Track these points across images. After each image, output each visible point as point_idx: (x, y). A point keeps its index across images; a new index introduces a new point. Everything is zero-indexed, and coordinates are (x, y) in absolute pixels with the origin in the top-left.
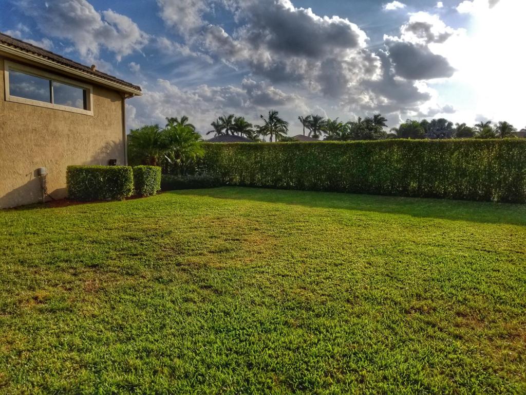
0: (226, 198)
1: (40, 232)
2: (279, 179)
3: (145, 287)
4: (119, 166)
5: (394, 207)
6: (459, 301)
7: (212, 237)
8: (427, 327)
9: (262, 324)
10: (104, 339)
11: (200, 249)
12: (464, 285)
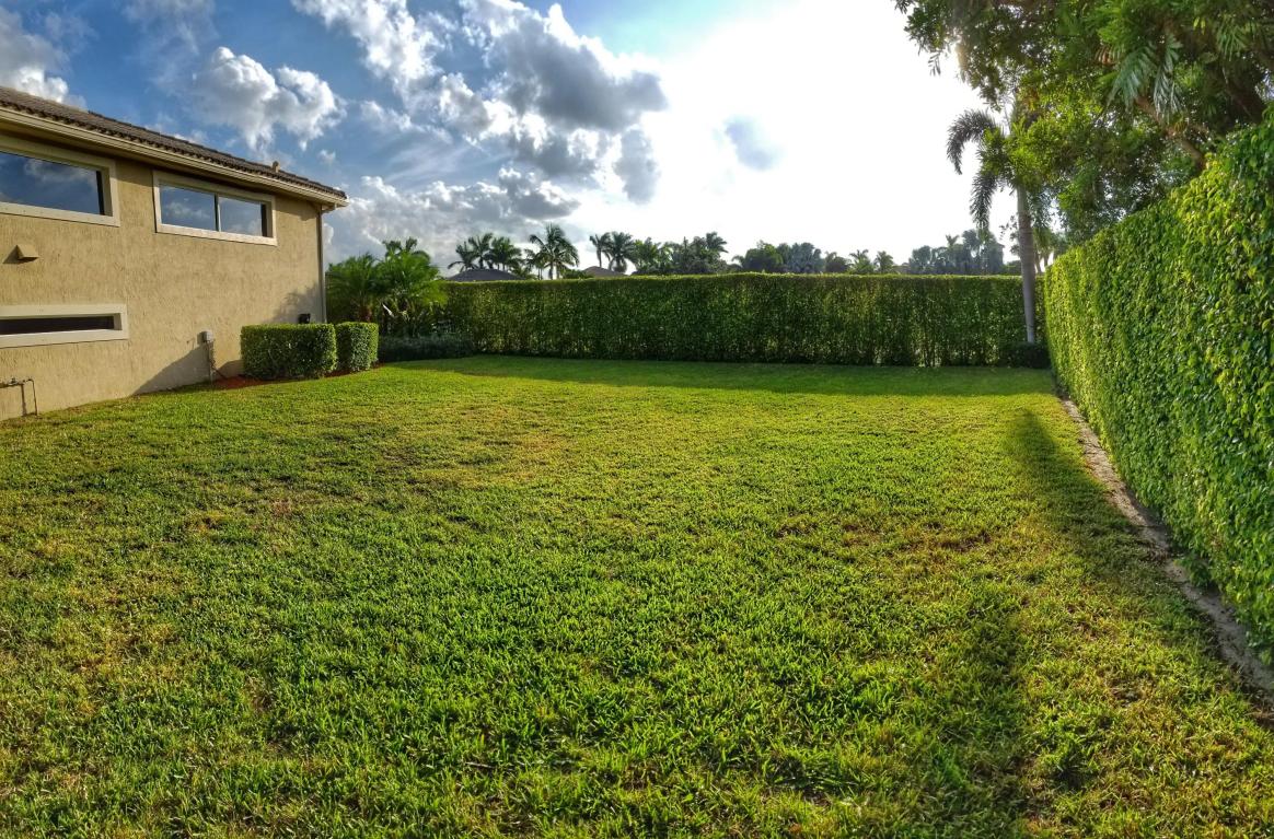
0: (483, 374)
1: (209, 425)
2: (566, 342)
3: (362, 515)
4: (314, 324)
5: (745, 379)
6: (846, 510)
7: (463, 439)
8: (807, 553)
9: (554, 577)
10: (305, 591)
11: (443, 457)
12: (851, 486)
